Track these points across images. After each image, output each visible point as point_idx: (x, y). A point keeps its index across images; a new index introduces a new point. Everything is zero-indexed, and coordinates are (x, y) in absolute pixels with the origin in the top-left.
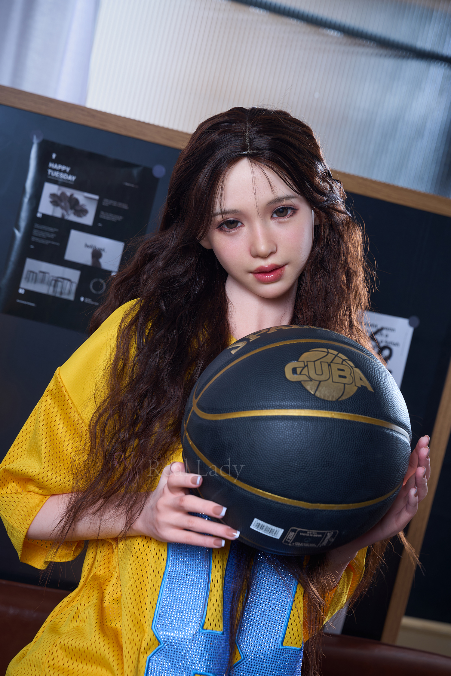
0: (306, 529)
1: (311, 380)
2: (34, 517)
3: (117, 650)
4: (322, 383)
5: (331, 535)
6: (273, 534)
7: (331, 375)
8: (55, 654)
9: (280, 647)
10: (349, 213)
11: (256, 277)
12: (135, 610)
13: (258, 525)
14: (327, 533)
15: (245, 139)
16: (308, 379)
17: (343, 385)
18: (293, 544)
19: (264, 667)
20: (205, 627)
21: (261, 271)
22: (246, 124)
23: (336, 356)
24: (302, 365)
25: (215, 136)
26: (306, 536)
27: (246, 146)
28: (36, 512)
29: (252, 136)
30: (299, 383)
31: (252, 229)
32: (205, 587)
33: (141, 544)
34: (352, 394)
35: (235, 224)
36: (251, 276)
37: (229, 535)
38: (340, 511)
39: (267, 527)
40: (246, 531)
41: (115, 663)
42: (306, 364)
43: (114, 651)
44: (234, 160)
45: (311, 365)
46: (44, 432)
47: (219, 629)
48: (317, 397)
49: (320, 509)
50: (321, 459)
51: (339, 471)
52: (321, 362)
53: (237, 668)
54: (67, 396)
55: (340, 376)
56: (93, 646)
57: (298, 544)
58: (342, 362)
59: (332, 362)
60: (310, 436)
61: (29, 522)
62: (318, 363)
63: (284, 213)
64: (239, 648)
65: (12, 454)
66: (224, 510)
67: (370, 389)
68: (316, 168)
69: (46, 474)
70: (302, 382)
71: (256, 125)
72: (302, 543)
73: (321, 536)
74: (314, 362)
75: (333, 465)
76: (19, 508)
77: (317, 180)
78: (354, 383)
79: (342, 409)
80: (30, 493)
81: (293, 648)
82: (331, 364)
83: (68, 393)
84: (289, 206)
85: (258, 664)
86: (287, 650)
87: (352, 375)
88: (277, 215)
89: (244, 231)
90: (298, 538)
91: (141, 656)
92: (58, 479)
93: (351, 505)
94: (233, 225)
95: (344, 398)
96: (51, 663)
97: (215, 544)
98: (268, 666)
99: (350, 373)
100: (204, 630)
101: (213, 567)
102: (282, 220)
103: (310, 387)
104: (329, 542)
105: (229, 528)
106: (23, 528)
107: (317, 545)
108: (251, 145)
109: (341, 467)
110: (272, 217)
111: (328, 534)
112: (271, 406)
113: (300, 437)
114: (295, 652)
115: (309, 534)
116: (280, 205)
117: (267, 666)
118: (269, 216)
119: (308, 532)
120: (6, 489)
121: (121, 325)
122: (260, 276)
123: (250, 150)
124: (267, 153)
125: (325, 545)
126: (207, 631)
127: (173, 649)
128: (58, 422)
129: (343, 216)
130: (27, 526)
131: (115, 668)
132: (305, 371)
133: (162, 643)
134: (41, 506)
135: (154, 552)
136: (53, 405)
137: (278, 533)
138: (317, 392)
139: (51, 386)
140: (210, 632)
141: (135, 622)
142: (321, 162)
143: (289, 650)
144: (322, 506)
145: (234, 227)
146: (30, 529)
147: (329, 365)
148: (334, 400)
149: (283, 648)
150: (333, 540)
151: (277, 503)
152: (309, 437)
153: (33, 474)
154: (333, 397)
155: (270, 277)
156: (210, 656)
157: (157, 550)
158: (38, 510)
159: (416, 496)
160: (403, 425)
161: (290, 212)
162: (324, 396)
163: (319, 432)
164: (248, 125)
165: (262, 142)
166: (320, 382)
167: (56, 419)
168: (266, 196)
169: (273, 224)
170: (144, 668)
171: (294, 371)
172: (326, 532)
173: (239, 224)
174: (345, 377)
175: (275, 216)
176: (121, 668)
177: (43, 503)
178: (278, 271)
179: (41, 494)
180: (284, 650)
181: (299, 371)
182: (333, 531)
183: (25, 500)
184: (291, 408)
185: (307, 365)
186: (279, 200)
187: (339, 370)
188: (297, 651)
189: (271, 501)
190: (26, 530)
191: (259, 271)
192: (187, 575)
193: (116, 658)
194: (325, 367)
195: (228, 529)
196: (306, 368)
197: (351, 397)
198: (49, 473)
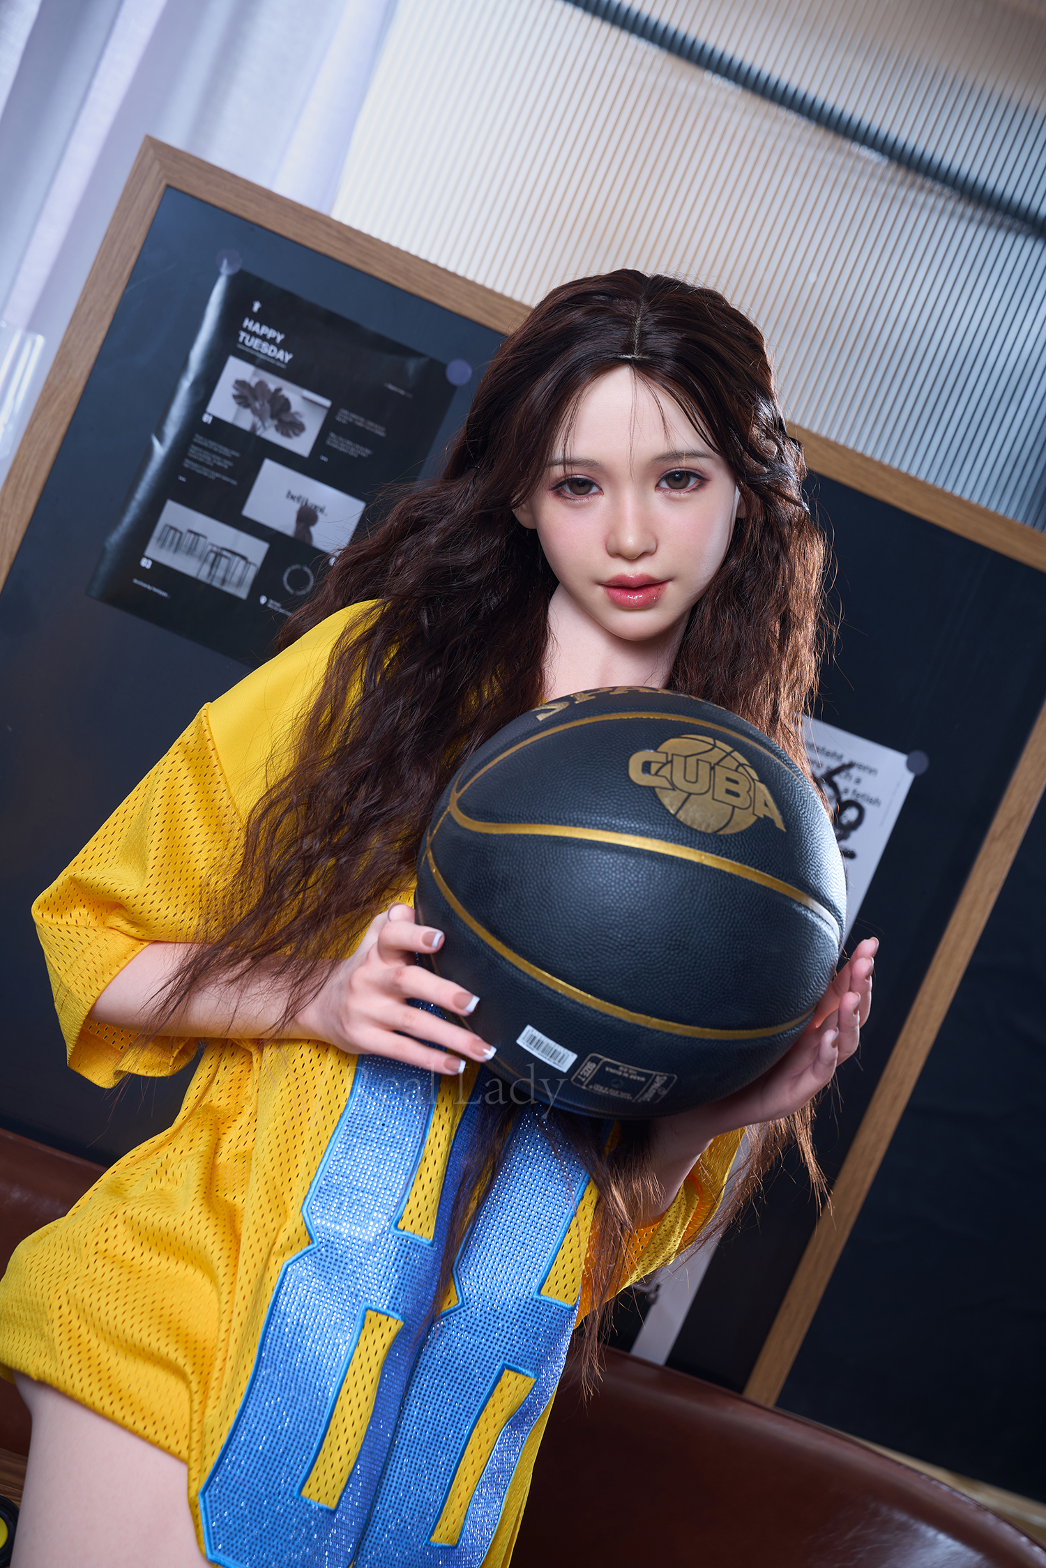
0: (618, 1061)
1: (674, 788)
2: (112, 977)
3: (229, 1239)
4: (692, 797)
5: (662, 1082)
6: (557, 1061)
7: (712, 785)
8: (111, 1233)
9: (536, 1296)
10: (804, 504)
11: (608, 594)
12: (276, 1173)
13: (532, 1040)
14: (656, 1075)
15: (632, 331)
16: (669, 786)
17: (731, 807)
18: (591, 1087)
19: (498, 1329)
20: (400, 1226)
21: (620, 585)
22: (639, 303)
23: (729, 754)
24: (662, 758)
25: (577, 316)
26: (615, 1075)
27: (632, 344)
28: (118, 969)
29: (646, 328)
30: (652, 789)
31: (617, 503)
32: (414, 1152)
33: (307, 1057)
34: (744, 827)
35: (587, 488)
36: (600, 590)
37: (475, 1052)
38: (685, 1038)
39: (547, 1045)
40: (509, 1050)
41: (222, 1263)
42: (670, 759)
43: (223, 1241)
44: (604, 366)
45: (678, 762)
46: (160, 819)
47: (427, 1234)
48: (678, 821)
49: (649, 1026)
50: (666, 933)
51: (695, 963)
52: (698, 760)
53: (447, 1320)
54: (214, 758)
55: (728, 792)
56: (186, 1226)
57: (599, 1089)
58: (738, 767)
59: (717, 764)
60: (653, 888)
61: (102, 986)
62: (692, 761)
63: (682, 483)
64: (457, 1283)
65: (90, 854)
66: (475, 1001)
67: (780, 824)
68: (757, 409)
69: (150, 898)
70: (657, 790)
71: (658, 309)
72: (606, 1089)
73: (643, 1079)
74: (686, 757)
75: (688, 949)
76: (87, 956)
77: (755, 431)
78: (751, 809)
79: (720, 850)
80: (113, 931)
81: (559, 1303)
82: (717, 767)
83: (217, 754)
84: (693, 471)
85: (487, 1321)
86: (546, 1303)
87: (751, 793)
88: (669, 485)
89: (602, 503)
90: (601, 1077)
91: (273, 1259)
92: (171, 911)
93: (708, 1030)
94: (583, 490)
95: (728, 831)
96: (102, 1246)
97: (447, 1066)
98: (505, 1328)
99: (747, 789)
100: (399, 1230)
101: (434, 1118)
102: (675, 494)
103: (670, 801)
104: (656, 1095)
105: (478, 1038)
106: (89, 995)
107: (634, 1096)
108: (641, 344)
109: (701, 955)
110: (657, 486)
111: (658, 1078)
112: (593, 822)
113: (635, 888)
114: (562, 1311)
115: (623, 1072)
116: (677, 466)
117: (503, 1326)
118: (653, 484)
119: (621, 1068)
120: (66, 918)
121: (339, 641)
122: (617, 594)
123: (638, 354)
124: (669, 365)
125: (649, 1100)
126: (404, 1233)
127: (334, 1256)
128: (188, 806)
129: (792, 508)
131: (221, 1271)
132: (666, 771)
133: (315, 1241)
134: (129, 958)
135: (328, 1074)
136: (184, 773)
137: (564, 1059)
138: (681, 812)
139: (188, 735)
140: (408, 1237)
141: (272, 1194)
142: (768, 400)
143: (550, 1305)
144: (654, 1023)
145: (583, 492)
146: (100, 998)
147: (712, 768)
148: (709, 831)
149: (539, 1298)
150: (665, 1092)
151: (574, 1002)
152: (651, 890)
153: (126, 894)
154: (708, 825)
155: (636, 597)
156: (401, 1281)
157: (336, 1071)
158: (121, 966)
159: (834, 1044)
160: (831, 905)
161: (693, 482)
162: (693, 822)
163: (672, 883)
164: (644, 306)
165: (664, 342)
166: (690, 794)
167: (185, 799)
168: (653, 443)
169: (657, 500)
170: (275, 1283)
171: (646, 767)
172: (654, 1073)
173: (595, 489)
174: (737, 795)
175: (664, 485)
176: (232, 1273)
177: (134, 953)
178: (653, 591)
179: (132, 937)
180: (540, 1303)
181: (654, 768)
182: (667, 1074)
183: (101, 943)
184: (627, 833)
185: (671, 762)
186: (677, 455)
187: (728, 779)
188: (565, 1310)
189: (563, 997)
190: (92, 1001)
191: (616, 584)
192: (383, 1125)
193: (225, 1253)
194: (704, 770)
195: (475, 1040)
196: (669, 765)
197: (742, 833)
198: (157, 898)
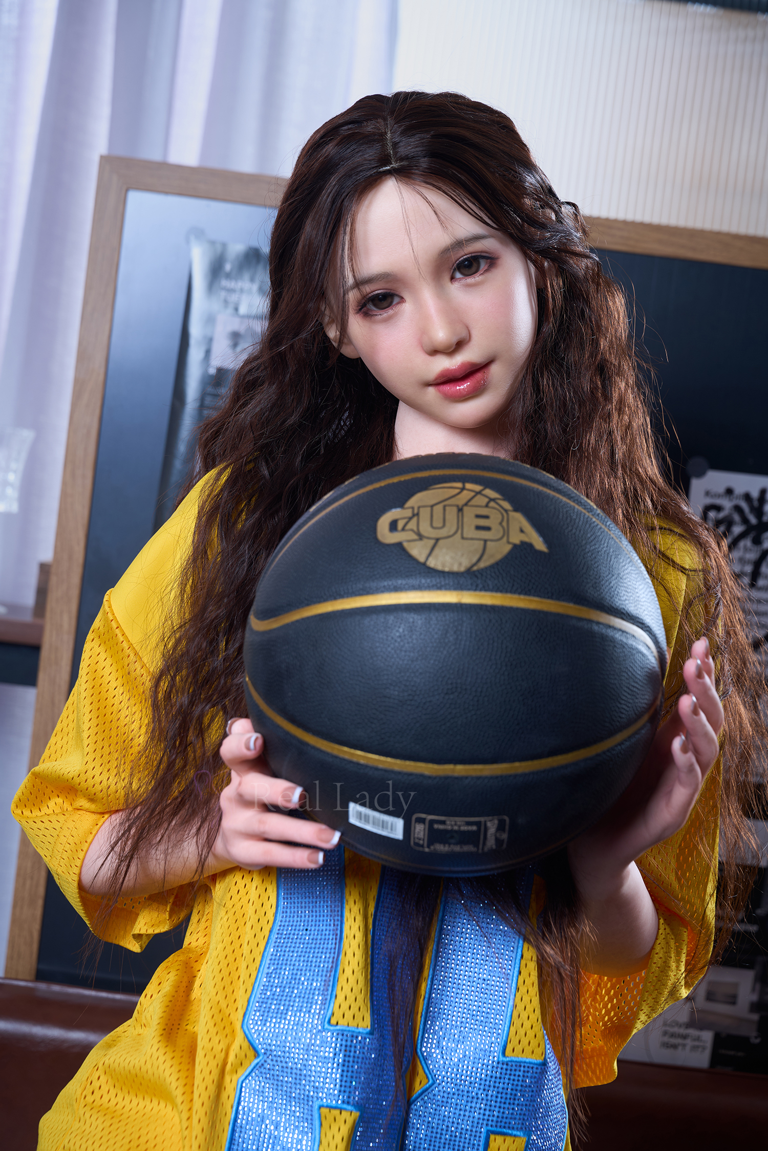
0: (442, 815)
1: (421, 537)
2: (84, 852)
4: (441, 542)
5: (495, 826)
6: (389, 830)
7: (460, 525)
8: (96, 1084)
9: (501, 1058)
10: (594, 256)
11: (440, 391)
12: (220, 997)
13: (359, 816)
14: (485, 822)
15: (384, 146)
16: (415, 537)
17: (482, 543)
18: (432, 847)
19: (473, 1098)
20: (333, 1021)
21: (447, 380)
22: (385, 119)
23: (479, 493)
24: (408, 513)
25: (330, 149)
26: (446, 831)
27: (388, 155)
28: (87, 845)
29: (397, 140)
30: (399, 545)
31: (420, 305)
32: (335, 948)
33: (241, 883)
34: (498, 557)
35: (389, 300)
36: (431, 390)
37: (322, 840)
38: (497, 777)
39: (374, 817)
40: (351, 833)
41: (179, 1093)
42: (416, 511)
43: (179, 1071)
45: (425, 514)
47: (364, 1024)
48: (429, 568)
49: (456, 774)
50: (440, 679)
51: (478, 701)
52: (445, 507)
53: (422, 1100)
55: (478, 528)
56: (149, 1065)
57: (441, 848)
58: (488, 503)
59: (466, 504)
60: (416, 639)
61: (78, 863)
62: (438, 509)
63: (474, 269)
64: (423, 1062)
65: (53, 749)
66: (298, 791)
67: (539, 544)
68: (523, 181)
69: (90, 774)
70: (405, 545)
71: (404, 118)
72: (447, 845)
73: (474, 828)
74: (432, 506)
75: (466, 689)
76: (63, 840)
77: (527, 201)
78: (505, 539)
79: (477, 586)
80: (79, 812)
81: (527, 1060)
82: (465, 509)
84: (479, 254)
85: (460, 1092)
86: (514, 1064)
87: (505, 524)
88: (462, 273)
89: (407, 308)
90: (435, 836)
91: (227, 1078)
93: (517, 764)
94: (385, 304)
95: (482, 565)
96: (90, 1099)
97: (310, 861)
98: (479, 1096)
99: (499, 520)
100: (332, 1025)
102: (470, 280)
103: (418, 551)
104: (498, 841)
106: (71, 873)
107: (477, 846)
108: (396, 153)
109: (481, 692)
110: (452, 278)
111: (489, 824)
112: (350, 591)
113: (399, 643)
114: (532, 1068)
115: (452, 826)
116: (463, 253)
117: (477, 1094)
118: (447, 277)
119: (448, 822)
120: (45, 810)
122: (447, 388)
123: (396, 161)
124: (424, 163)
125: (494, 847)
126: (338, 1028)
127: (279, 1063)
128: (113, 684)
129: (584, 263)
130: (77, 871)
131: (179, 1100)
132: (412, 525)
133: (260, 1053)
134: (94, 832)
136: (103, 656)
137: (394, 828)
138: (430, 559)
140: (342, 1030)
141: (218, 1018)
142: (530, 169)
143: (519, 1064)
144: (460, 770)
145: (386, 305)
146: (83, 873)
147: (460, 510)
148: (462, 569)
149: (505, 1059)
150: (505, 836)
151: (377, 769)
152: (415, 641)
153: (71, 776)
154: (460, 564)
155: (464, 387)
156: (345, 1074)
157: (261, 889)
158: (89, 841)
159: (685, 749)
161: (483, 265)
162: (444, 565)
163: (434, 630)
164: (390, 121)
165: (410, 146)
166: (437, 540)
167: (109, 678)
168: (442, 239)
169: (457, 291)
170: (233, 1100)
171: (393, 526)
172: (482, 819)
173: (396, 300)
174: (488, 529)
175: (458, 275)
176: (189, 1100)
177: (98, 826)
178: (479, 376)
179: (93, 812)
180: (507, 1065)
181: (400, 525)
182: (496, 817)
183: (70, 824)
184: (383, 592)
185: (418, 514)
186: (459, 244)
187: (478, 516)
188: (535, 1066)
189: (366, 766)
190: (76, 878)
191: (442, 380)
192: (307, 930)
193: (182, 1082)
194: (452, 513)
196: (415, 519)
197: (497, 564)
198: (97, 772)
